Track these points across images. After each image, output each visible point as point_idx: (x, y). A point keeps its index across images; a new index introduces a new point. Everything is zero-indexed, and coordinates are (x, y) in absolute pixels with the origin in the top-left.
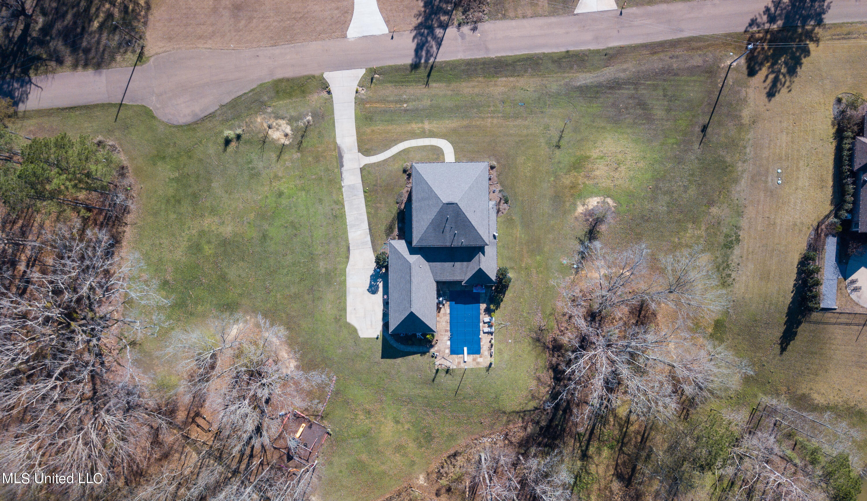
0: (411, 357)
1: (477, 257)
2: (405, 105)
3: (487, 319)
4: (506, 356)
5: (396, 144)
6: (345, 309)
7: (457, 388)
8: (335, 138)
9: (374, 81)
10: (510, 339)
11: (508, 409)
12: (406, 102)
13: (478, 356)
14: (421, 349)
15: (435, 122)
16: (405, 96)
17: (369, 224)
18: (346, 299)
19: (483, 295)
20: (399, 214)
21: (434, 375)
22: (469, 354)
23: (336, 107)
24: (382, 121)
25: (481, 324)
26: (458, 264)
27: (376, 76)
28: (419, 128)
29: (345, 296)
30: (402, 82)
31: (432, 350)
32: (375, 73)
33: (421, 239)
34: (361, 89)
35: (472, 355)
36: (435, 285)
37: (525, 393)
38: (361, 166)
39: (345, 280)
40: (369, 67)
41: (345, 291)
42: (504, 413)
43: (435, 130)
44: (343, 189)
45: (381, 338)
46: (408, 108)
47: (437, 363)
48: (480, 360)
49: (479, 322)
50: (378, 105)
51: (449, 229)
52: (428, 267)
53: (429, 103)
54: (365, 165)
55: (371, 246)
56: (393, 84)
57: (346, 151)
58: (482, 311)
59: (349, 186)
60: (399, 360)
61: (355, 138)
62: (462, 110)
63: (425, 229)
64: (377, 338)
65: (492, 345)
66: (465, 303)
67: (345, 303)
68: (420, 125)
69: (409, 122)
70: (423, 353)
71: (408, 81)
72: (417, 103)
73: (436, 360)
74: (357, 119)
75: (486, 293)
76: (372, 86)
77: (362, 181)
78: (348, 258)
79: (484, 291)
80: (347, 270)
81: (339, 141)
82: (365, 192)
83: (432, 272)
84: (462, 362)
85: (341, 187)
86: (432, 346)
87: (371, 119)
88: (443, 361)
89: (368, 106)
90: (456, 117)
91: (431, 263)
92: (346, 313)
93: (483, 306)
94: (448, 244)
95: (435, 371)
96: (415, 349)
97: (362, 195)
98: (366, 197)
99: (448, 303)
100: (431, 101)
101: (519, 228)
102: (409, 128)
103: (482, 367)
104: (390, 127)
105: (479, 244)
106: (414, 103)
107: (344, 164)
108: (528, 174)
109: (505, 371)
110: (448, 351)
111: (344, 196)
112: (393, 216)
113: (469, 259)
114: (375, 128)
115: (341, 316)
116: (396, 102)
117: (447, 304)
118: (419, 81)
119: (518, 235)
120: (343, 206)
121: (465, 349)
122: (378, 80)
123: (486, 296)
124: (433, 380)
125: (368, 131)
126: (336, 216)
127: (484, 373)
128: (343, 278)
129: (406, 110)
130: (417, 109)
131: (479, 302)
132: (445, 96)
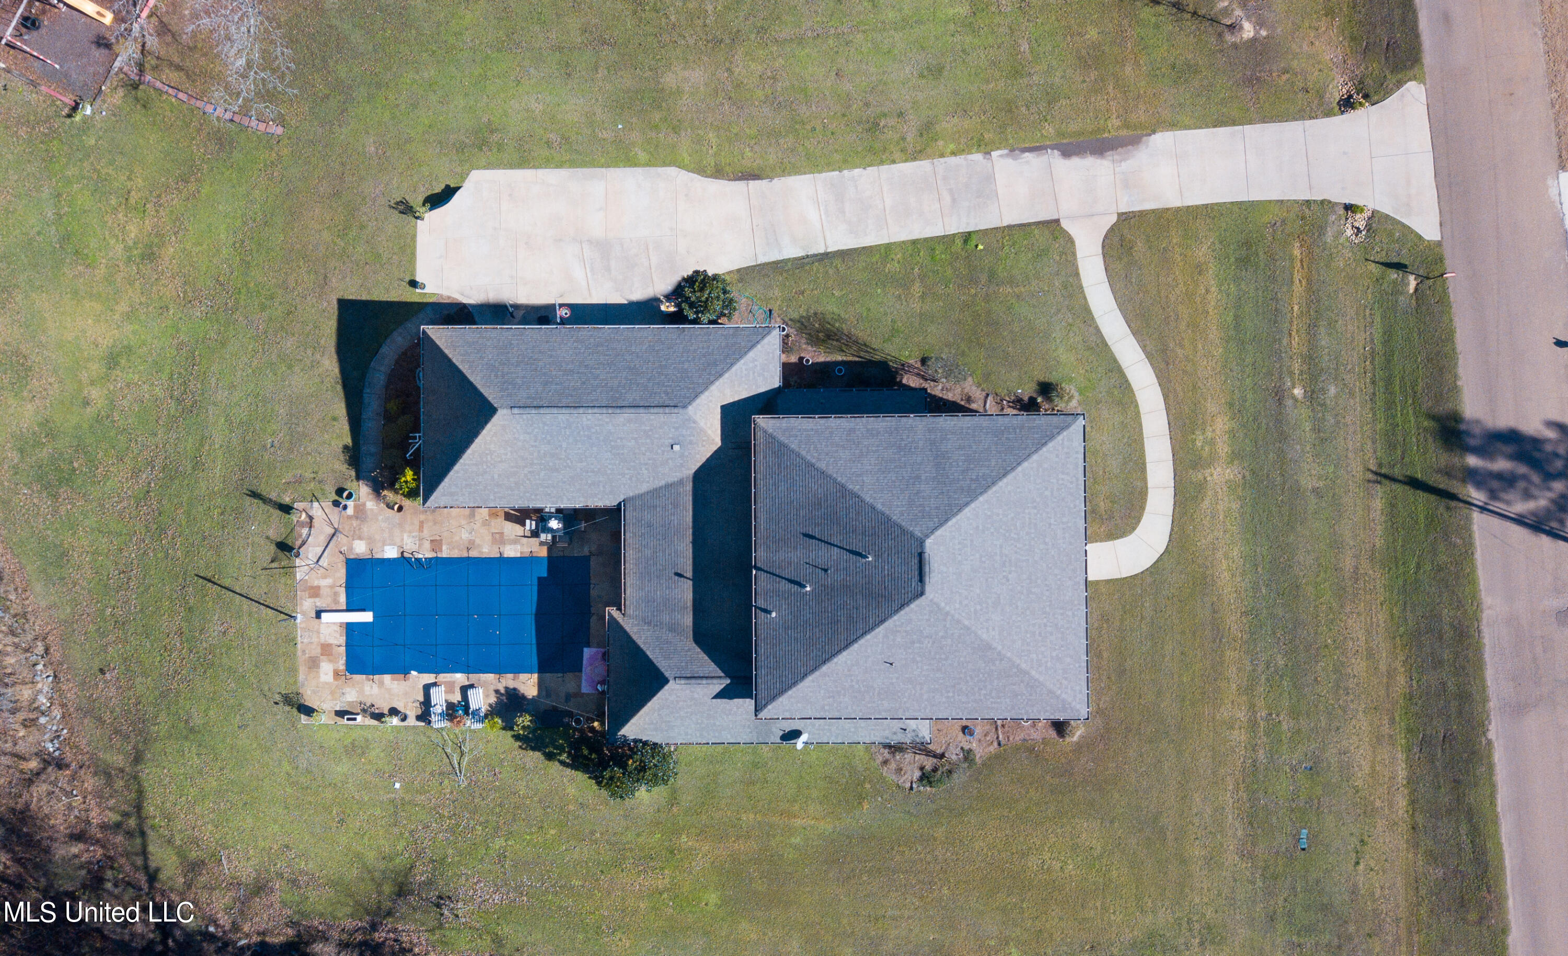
0: (340, 409)
1: (712, 668)
2: (1298, 392)
3: (480, 700)
4: (341, 768)
5: (1149, 356)
6: (523, 161)
7: (227, 582)
8: (1173, 125)
9: (1393, 275)
10: (406, 788)
11: (149, 774)
12: (1312, 395)
13: (341, 664)
14: (370, 448)
15: (1235, 506)
16: (1332, 390)
17: (844, 254)
18: (560, 165)
19: (570, 686)
20: (883, 366)
21: (273, 496)
22: (350, 628)
23: (1292, 130)
24: (1238, 306)
25: (460, 678)
26: (685, 592)
27: (1412, 282)
28: (1212, 442)
29: (573, 164)
30: (1389, 381)
31: (363, 490)
32: (1423, 279)
33: (780, 449)
34: (1361, 224)
35: (342, 640)
36: (608, 501)
37: (208, 833)
38: (1065, 224)
39: (631, 162)
40: (1447, 252)
41: (592, 164)
42: (138, 759)
43: (1206, 503)
44: (978, 157)
45: (413, 296)
46: (1289, 402)
47: (316, 510)
48: (326, 671)
49: (467, 669)
50: (1298, 289)
51: (821, 562)
52: (674, 477)
53: (1308, 483)
54: (1070, 240)
55: (762, 259)
56: (1379, 347)
57: (1125, 166)
58: (509, 681)
59: (990, 178)
60: (330, 365)
61: (1173, 200)
62: (1280, 612)
63: (822, 465)
64: (413, 284)
65: (378, 717)
66: (540, 615)
67: (548, 163)
68: (1223, 449)
69: (1235, 408)
70: (354, 456)
71: (1390, 405)
72: (1309, 436)
73: (328, 505)
74: (1247, 209)
75: (578, 694)
76: (1372, 267)
77: (1010, 227)
78: (718, 173)
79: (585, 689)
80: (672, 171)
81: (1162, 140)
82: (967, 237)
83: (655, 493)
84: (321, 603)
85: (984, 146)
86: (377, 488)
87: (1244, 262)
88: (321, 531)
89: (1297, 252)
90: (1256, 587)
91: (689, 487)
92: (511, 166)
93: (528, 685)
94: (760, 555)
95: (287, 500)
96: (372, 424)
97: (955, 225)
98: (946, 240)
99: (543, 552)
100: (1315, 490)
101: (826, 826)
102: (1212, 407)
103: (301, 677)
104: (1214, 334)
105: (762, 676)
106: (1308, 426)
107: (1076, 161)
108: (1033, 862)
109: (286, 767)
110: (360, 549)
111: (953, 160)
112: (876, 344)
113: (701, 637)
114: (1210, 278)
115: (500, 147)
116: (1310, 359)
117: (537, 548)
118: (1392, 446)
119: (798, 822)
120: (915, 155)
121: (367, 617)
122: (1398, 289)
123: (568, 697)
124: (254, 495)
125: (1202, 252)
126: (873, 127)
127: (280, 684)
128: (643, 156)
129: (1279, 395)
130: (1283, 437)
131: (542, 669)
132: (1337, 545)
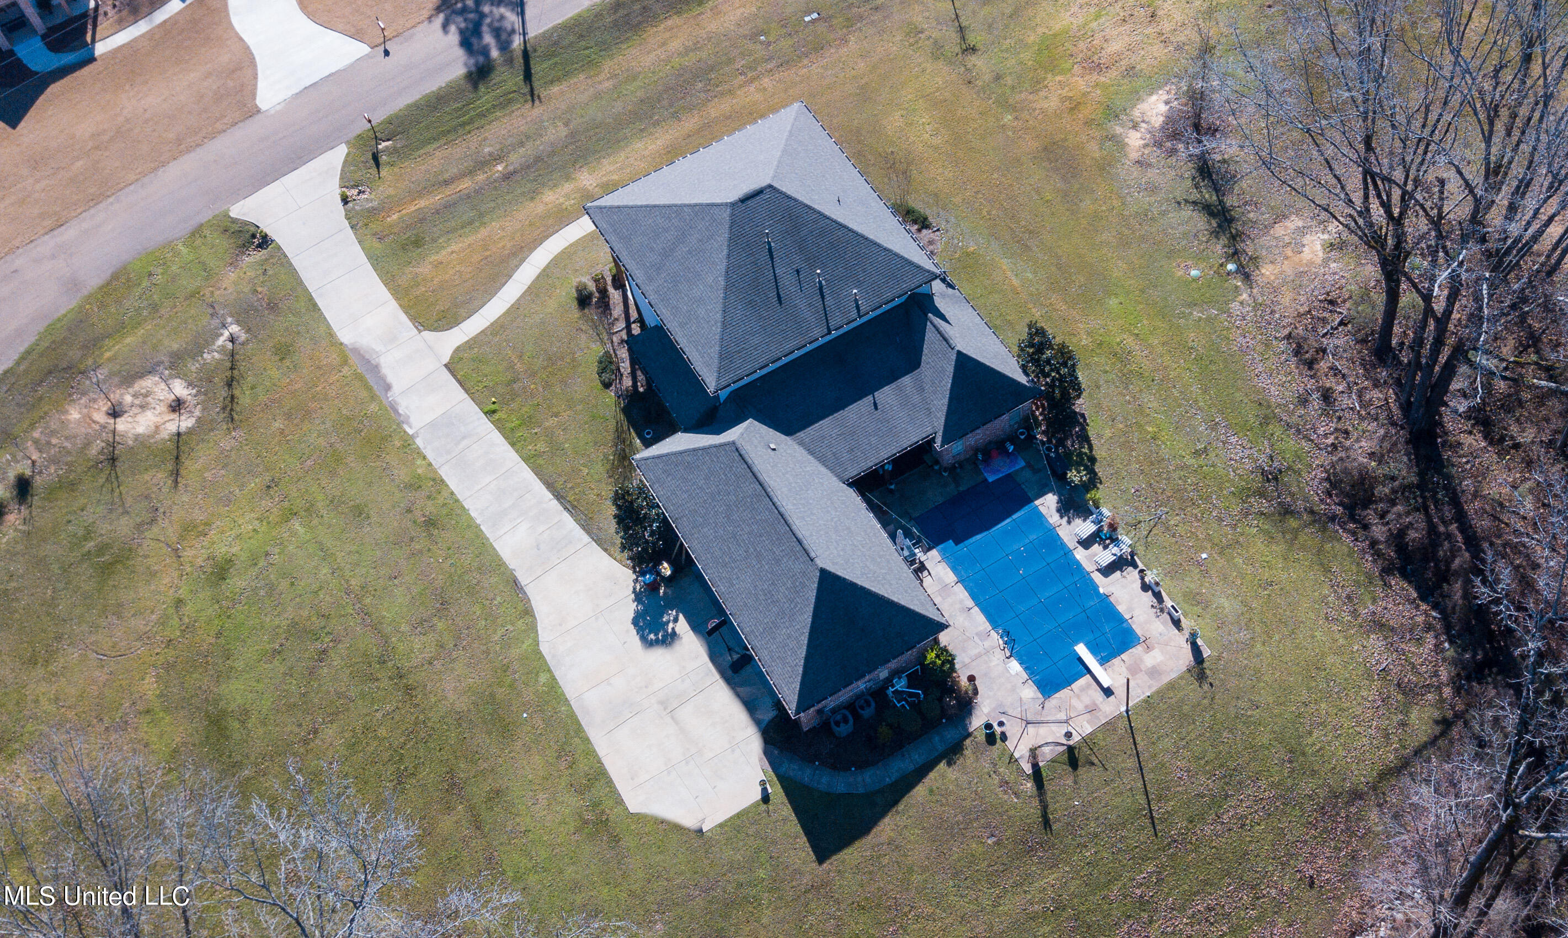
0: (920, 791)
1: (930, 334)
2: (500, 168)
3: (1086, 528)
4: (1227, 605)
5: (523, 261)
6: (600, 776)
7: (1142, 800)
8: (331, 334)
9: (384, 158)
12: (498, 158)
13: (1138, 650)
14: (938, 742)
15: (605, 161)
16: (487, 150)
17: (550, 486)
18: (587, 740)
19: (1028, 474)
20: (626, 411)
21: (1036, 802)
23: (299, 263)
24: (454, 230)
25: (1080, 554)
26: (886, 394)
27: (383, 145)
28: (567, 196)
29: (579, 729)
30: (463, 125)
31: (977, 722)
32: (377, 140)
33: (725, 356)
34: (355, 192)
35: (1116, 661)
36: (853, 498)
37: (1371, 692)
38: (446, 359)
39: (553, 684)
40: (352, 135)
41: (572, 716)
42: (1357, 795)
43: (615, 177)
44: (419, 442)
45: (775, 790)
46: (511, 168)
47: (1021, 752)
48: (1152, 658)
50: (422, 203)
51: (794, 279)
53: (563, 132)
54: (458, 349)
55: (586, 538)
56: (442, 142)
57: (378, 347)
58: (1054, 518)
59: (432, 425)
60: (887, 827)
61: (393, 305)
62: (665, 103)
64: (766, 799)
65: (1158, 596)
67: (590, 753)
68: (568, 187)
69: (533, 195)
70: (953, 752)
71: (482, 115)
72: (529, 145)
73: (1010, 744)
74: (376, 261)
75: (1029, 465)
76: (383, 173)
77: (466, 391)
78: (528, 612)
79: (1022, 463)
80: (544, 649)
81: (345, 336)
82: (490, 413)
83: (822, 460)
84: (1098, 696)
85: (408, 443)
86: (966, 704)
87: (417, 242)
88: (1034, 737)
89: (395, 217)
90: (657, 123)
92: (610, 782)
93: (1048, 504)
94: (817, 336)
95: (1029, 785)
96: (916, 756)
97: (485, 426)
98: (500, 426)
99: (934, 553)
100: (566, 124)
102: (540, 209)
103: (1173, 675)
104: (483, 232)
105: (908, 284)
106: (522, 150)
107: (390, 378)
108: (937, 141)
109: (1259, 647)
110: (1030, 692)
111: (430, 456)
112: (612, 425)
113: (911, 361)
114: (443, 255)
115: (596, 805)
116: (470, 172)
117: (933, 559)
118: (510, 101)
120: (439, 482)
121: (1082, 650)
122: (394, 151)
123: (1036, 471)
124: (1046, 823)
125: (425, 269)
126: (430, 523)
127: (1193, 691)
128: (543, 678)
129: (507, 177)
130: (538, 159)
132: (598, 96)
